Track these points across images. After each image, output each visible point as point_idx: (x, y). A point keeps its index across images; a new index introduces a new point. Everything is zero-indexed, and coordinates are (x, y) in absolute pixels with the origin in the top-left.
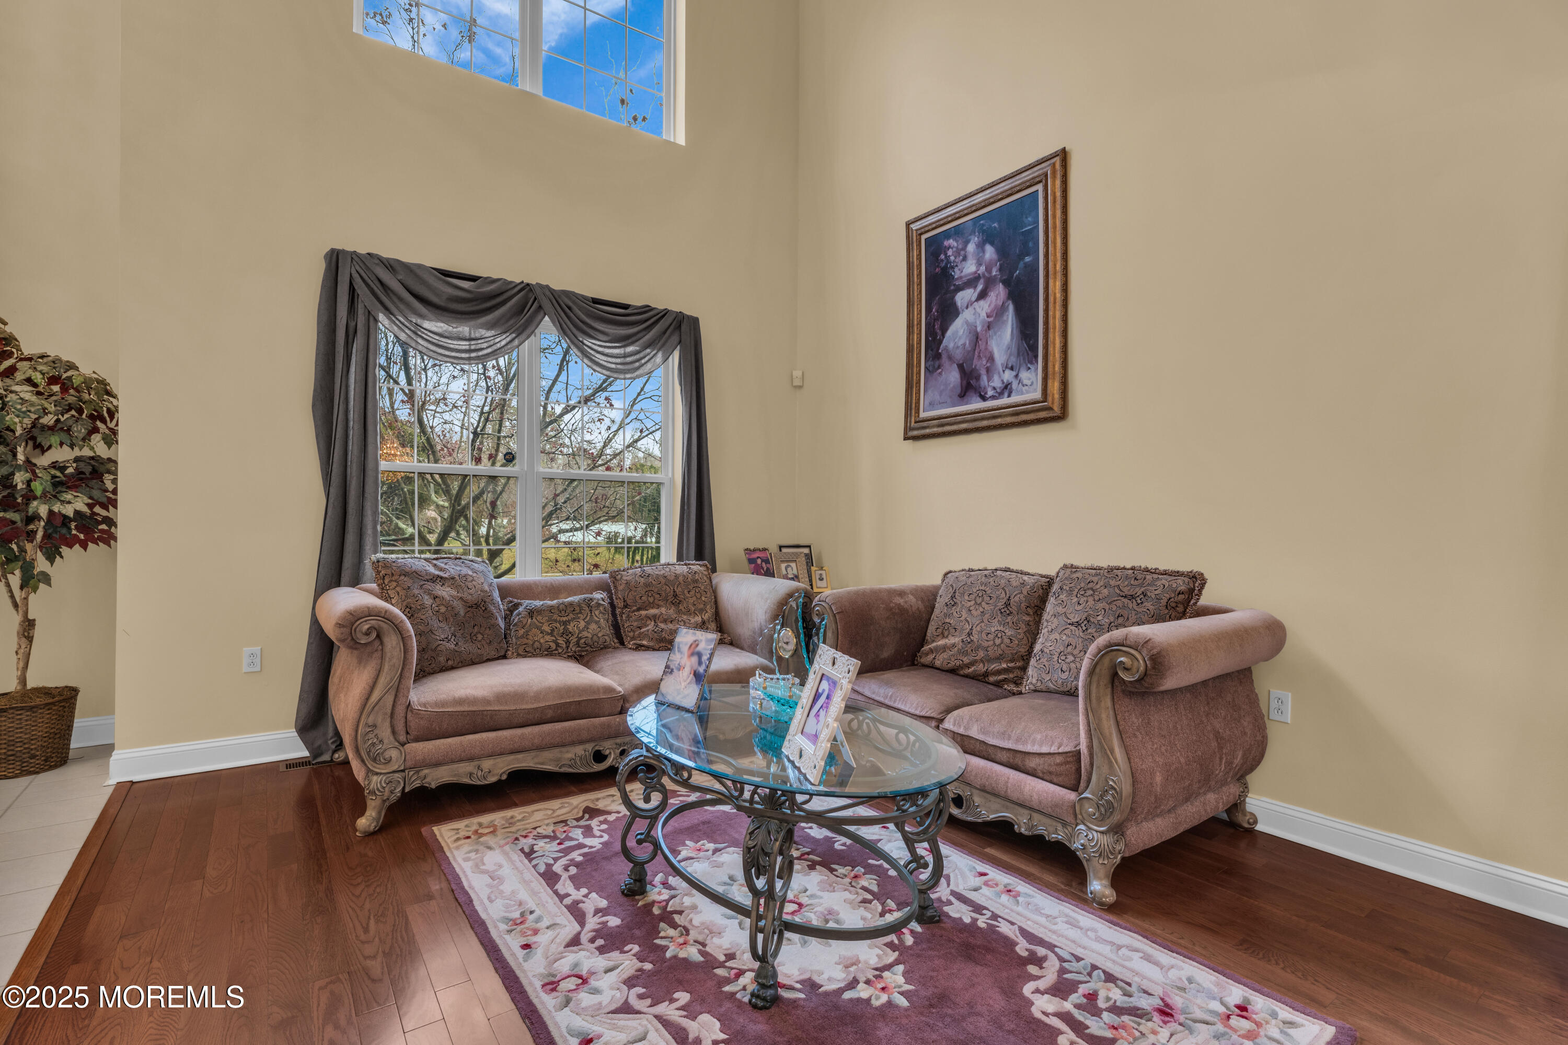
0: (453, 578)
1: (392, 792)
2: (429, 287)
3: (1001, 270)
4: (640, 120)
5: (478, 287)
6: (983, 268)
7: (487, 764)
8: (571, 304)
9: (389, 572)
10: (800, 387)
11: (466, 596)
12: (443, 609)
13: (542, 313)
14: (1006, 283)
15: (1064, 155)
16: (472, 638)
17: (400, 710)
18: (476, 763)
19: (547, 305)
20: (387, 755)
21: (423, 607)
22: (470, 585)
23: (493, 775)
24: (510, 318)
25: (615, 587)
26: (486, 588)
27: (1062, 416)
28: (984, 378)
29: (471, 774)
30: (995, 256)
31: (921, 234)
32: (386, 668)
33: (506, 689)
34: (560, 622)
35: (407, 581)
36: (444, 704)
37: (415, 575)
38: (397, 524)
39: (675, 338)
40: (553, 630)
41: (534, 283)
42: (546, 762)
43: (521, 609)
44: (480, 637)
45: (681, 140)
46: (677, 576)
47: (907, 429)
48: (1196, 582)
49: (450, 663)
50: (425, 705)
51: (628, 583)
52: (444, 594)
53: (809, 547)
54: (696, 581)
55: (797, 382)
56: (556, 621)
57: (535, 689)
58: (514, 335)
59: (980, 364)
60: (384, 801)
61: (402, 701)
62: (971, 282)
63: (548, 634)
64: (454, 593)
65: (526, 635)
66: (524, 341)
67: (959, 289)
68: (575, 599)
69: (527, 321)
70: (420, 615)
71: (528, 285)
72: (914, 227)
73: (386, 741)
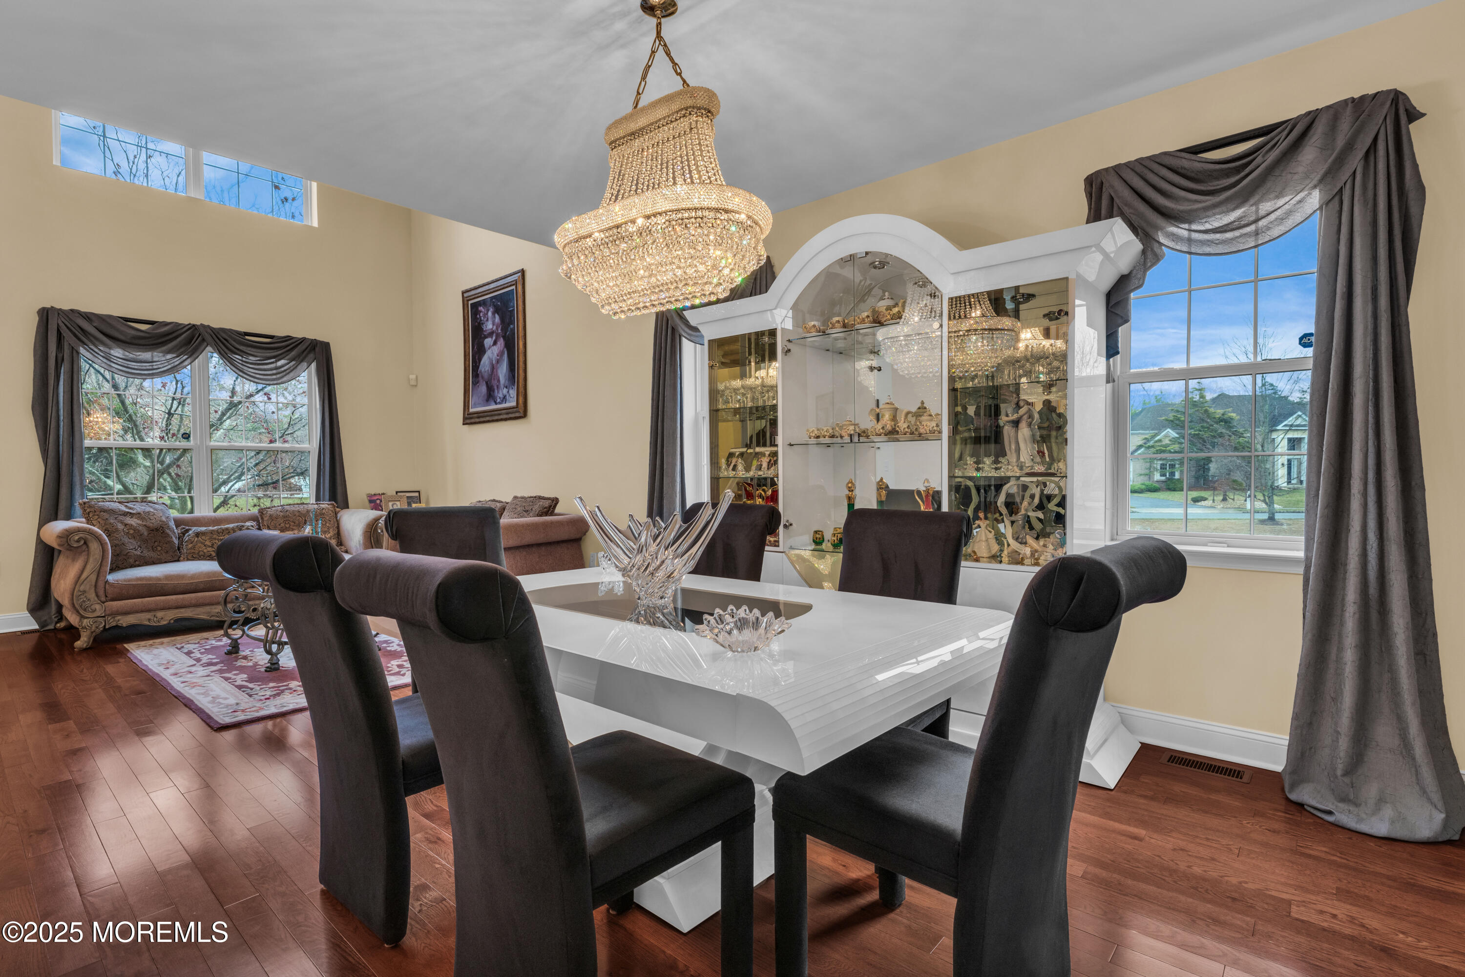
0: (139, 514)
1: (97, 628)
2: (118, 330)
3: (502, 330)
4: (290, 201)
5: (154, 329)
6: (495, 327)
7: (160, 614)
8: (227, 338)
9: (92, 510)
10: (416, 386)
11: (148, 524)
12: (132, 532)
13: (205, 344)
14: (504, 337)
15: (523, 272)
16: (153, 549)
17: (101, 584)
18: (153, 613)
19: (208, 338)
20: (93, 607)
21: (117, 530)
22: (152, 518)
23: (165, 621)
24: (181, 347)
25: (262, 518)
26: (164, 519)
27: (525, 415)
28: (496, 391)
29: (149, 620)
30: (499, 322)
31: (468, 300)
32: (91, 560)
33: (172, 573)
34: (218, 540)
35: (106, 515)
36: (129, 580)
37: (112, 512)
38: (105, 482)
39: (312, 355)
40: (213, 545)
41: (198, 323)
42: (201, 614)
43: (190, 532)
44: (159, 548)
45: (315, 224)
46: (308, 511)
47: (465, 419)
48: (555, 501)
49: (137, 563)
50: (117, 581)
51: (271, 516)
52: (133, 523)
53: (419, 492)
54: (323, 514)
55: (413, 383)
56: (215, 539)
57: (192, 573)
58: (186, 357)
59: (494, 383)
60: (92, 632)
61: (101, 578)
62: (491, 334)
63: (209, 547)
64: (140, 522)
65: (194, 547)
66: (195, 360)
67: (486, 337)
68: (231, 526)
69: (193, 349)
70: (115, 535)
71: (194, 325)
72: (465, 295)
73: (92, 600)
